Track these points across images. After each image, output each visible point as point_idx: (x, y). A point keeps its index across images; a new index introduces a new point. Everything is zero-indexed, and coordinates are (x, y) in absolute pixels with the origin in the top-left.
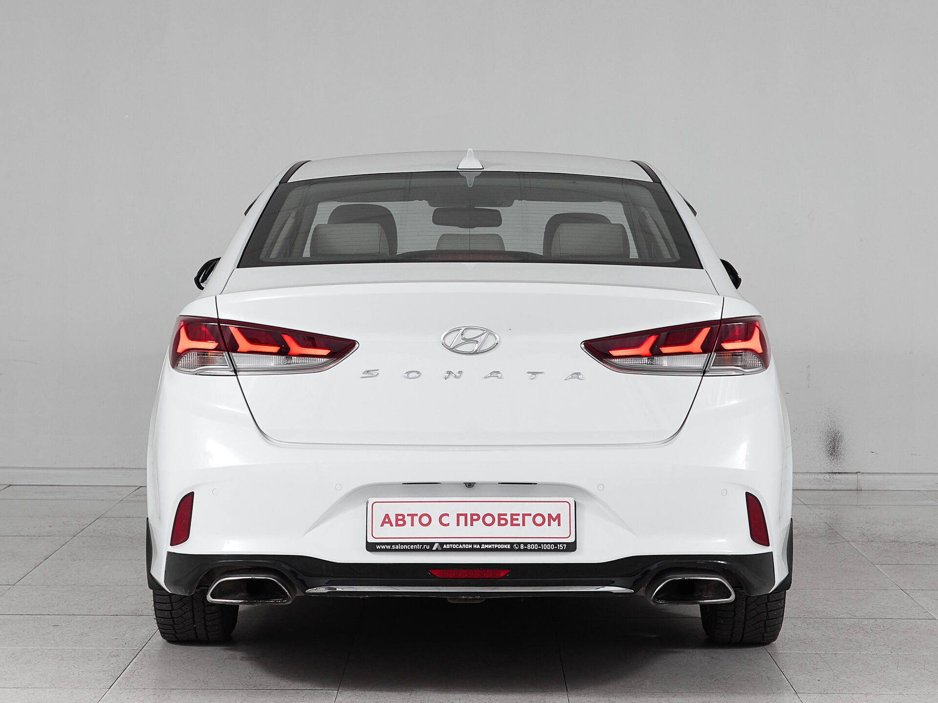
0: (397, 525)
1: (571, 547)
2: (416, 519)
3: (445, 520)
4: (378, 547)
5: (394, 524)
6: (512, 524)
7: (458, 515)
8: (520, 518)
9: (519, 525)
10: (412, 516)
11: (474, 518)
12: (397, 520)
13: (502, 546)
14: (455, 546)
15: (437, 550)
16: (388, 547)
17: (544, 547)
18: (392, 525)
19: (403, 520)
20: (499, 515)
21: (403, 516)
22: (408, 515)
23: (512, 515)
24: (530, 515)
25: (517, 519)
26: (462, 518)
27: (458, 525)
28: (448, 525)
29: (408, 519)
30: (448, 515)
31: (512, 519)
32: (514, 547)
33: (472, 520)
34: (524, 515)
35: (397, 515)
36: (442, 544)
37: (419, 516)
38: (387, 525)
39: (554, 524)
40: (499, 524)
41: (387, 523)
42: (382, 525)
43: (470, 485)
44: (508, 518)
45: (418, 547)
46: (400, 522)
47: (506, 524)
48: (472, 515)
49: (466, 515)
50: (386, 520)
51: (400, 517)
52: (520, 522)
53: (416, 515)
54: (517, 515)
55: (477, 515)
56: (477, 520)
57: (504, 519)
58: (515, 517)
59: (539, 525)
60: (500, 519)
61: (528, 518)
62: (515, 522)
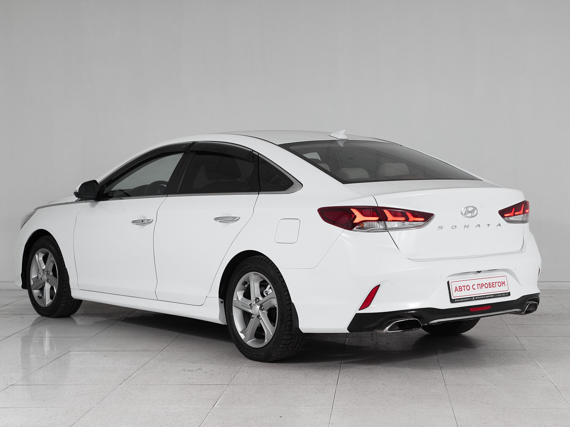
0: (460, 291)
1: (509, 294)
2: (465, 287)
3: (474, 287)
4: (456, 301)
5: (459, 291)
6: (493, 287)
7: (478, 285)
8: (494, 284)
9: (494, 287)
10: (464, 286)
11: (482, 285)
12: (460, 289)
13: (492, 296)
14: (479, 298)
15: (474, 300)
16: (459, 300)
17: (503, 295)
18: (458, 291)
19: (461, 288)
20: (489, 283)
21: (461, 286)
22: (463, 286)
23: (492, 283)
24: (497, 282)
25: (494, 285)
26: (479, 286)
27: (478, 289)
28: (475, 289)
29: (463, 288)
30: (474, 285)
31: (493, 285)
32: (495, 296)
33: (482, 286)
34: (496, 283)
35: (459, 287)
36: (475, 297)
37: (466, 286)
38: (457, 291)
39: (504, 285)
40: (490, 287)
41: (457, 290)
42: (455, 292)
43: (479, 272)
44: (491, 284)
45: (468, 299)
46: (461, 290)
47: (491, 287)
48: (482, 284)
49: (480, 284)
50: (456, 290)
51: (460, 288)
52: (495, 286)
53: (465, 286)
54: (494, 283)
55: (483, 284)
56: (483, 286)
57: (490, 285)
58: (493, 284)
59: (500, 286)
60: (489, 285)
61: (497, 284)
62: (493, 286)
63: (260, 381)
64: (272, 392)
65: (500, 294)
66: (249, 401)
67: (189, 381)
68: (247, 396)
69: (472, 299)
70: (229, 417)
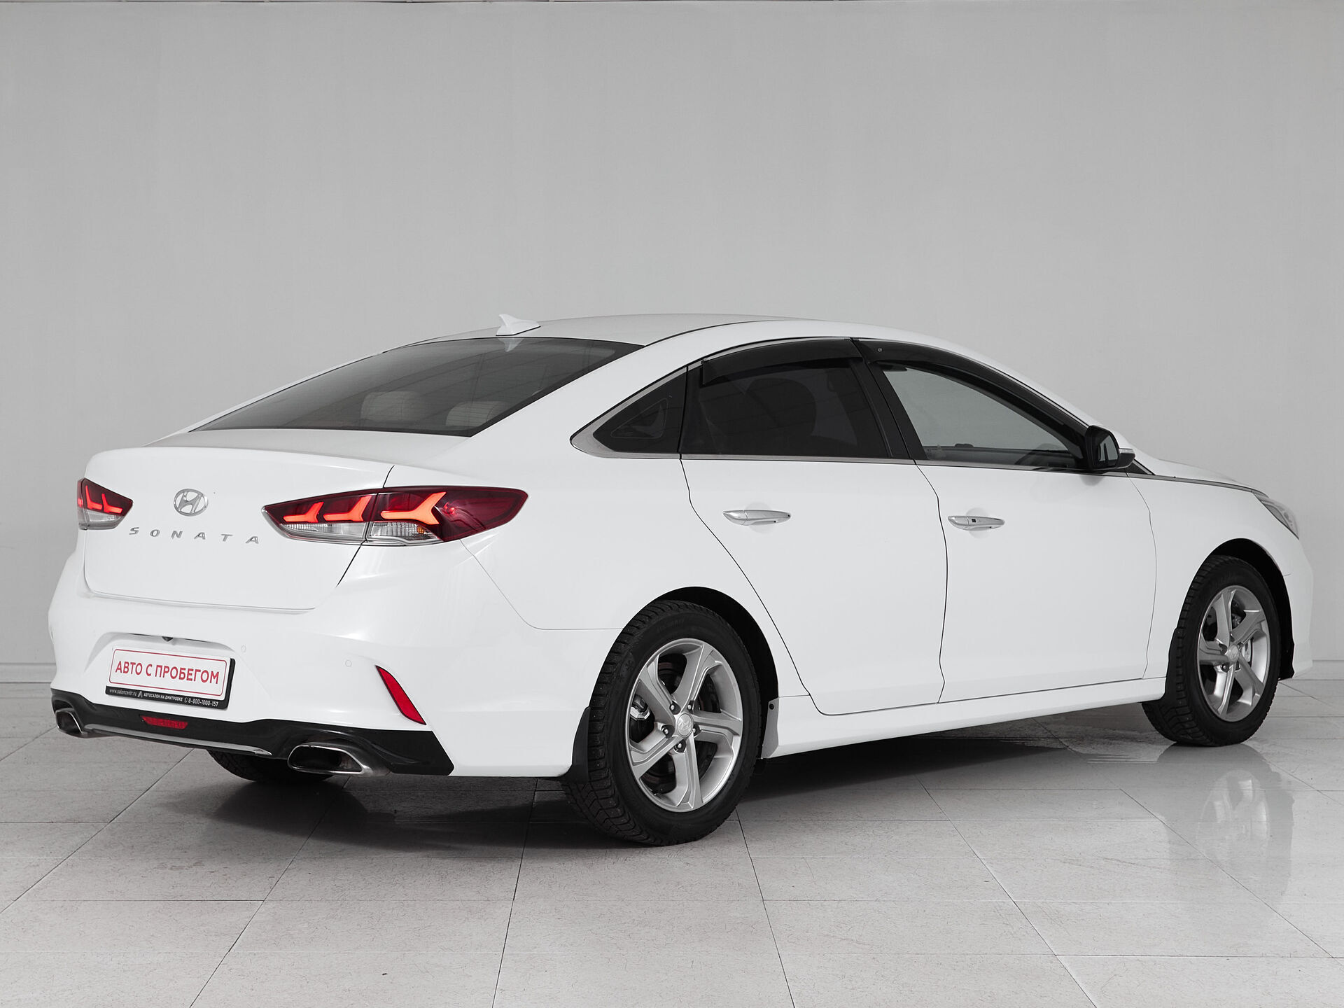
0: (124, 672)
1: (223, 705)
2: (135, 666)
3: (149, 670)
4: (111, 691)
6: (187, 679)
7: (158, 666)
8: (193, 673)
9: (191, 680)
10: (133, 664)
11: (165, 670)
12: (125, 667)
13: (178, 699)
14: (150, 695)
15: (140, 698)
16: (117, 692)
17: (204, 703)
18: (121, 672)
19: (127, 668)
20: (181, 669)
21: (128, 663)
22: (132, 663)
23: (189, 670)
24: (200, 671)
25: (191, 674)
26: (159, 669)
27: (156, 676)
28: (150, 675)
29: (130, 666)
30: (151, 665)
31: (189, 674)
32: (186, 701)
33: (165, 672)
34: (196, 671)
35: (126, 663)
36: (144, 692)
38: (119, 671)
39: (214, 680)
40: (180, 678)
41: (119, 669)
42: (116, 671)
43: (169, 639)
44: (186, 672)
45: (130, 693)
46: (126, 670)
47: (183, 679)
48: (165, 667)
49: (161, 667)
52: (192, 677)
53: (135, 664)
54: (192, 670)
55: (168, 668)
56: (167, 672)
57: (184, 673)
58: (190, 672)
59: (204, 681)
60: (181, 673)
61: (199, 674)
62: (190, 677)
63: (338, 892)
64: (365, 918)
65: (198, 698)
66: (312, 938)
67: (173, 891)
68: (306, 925)
69: (137, 695)
70: (266, 974)
